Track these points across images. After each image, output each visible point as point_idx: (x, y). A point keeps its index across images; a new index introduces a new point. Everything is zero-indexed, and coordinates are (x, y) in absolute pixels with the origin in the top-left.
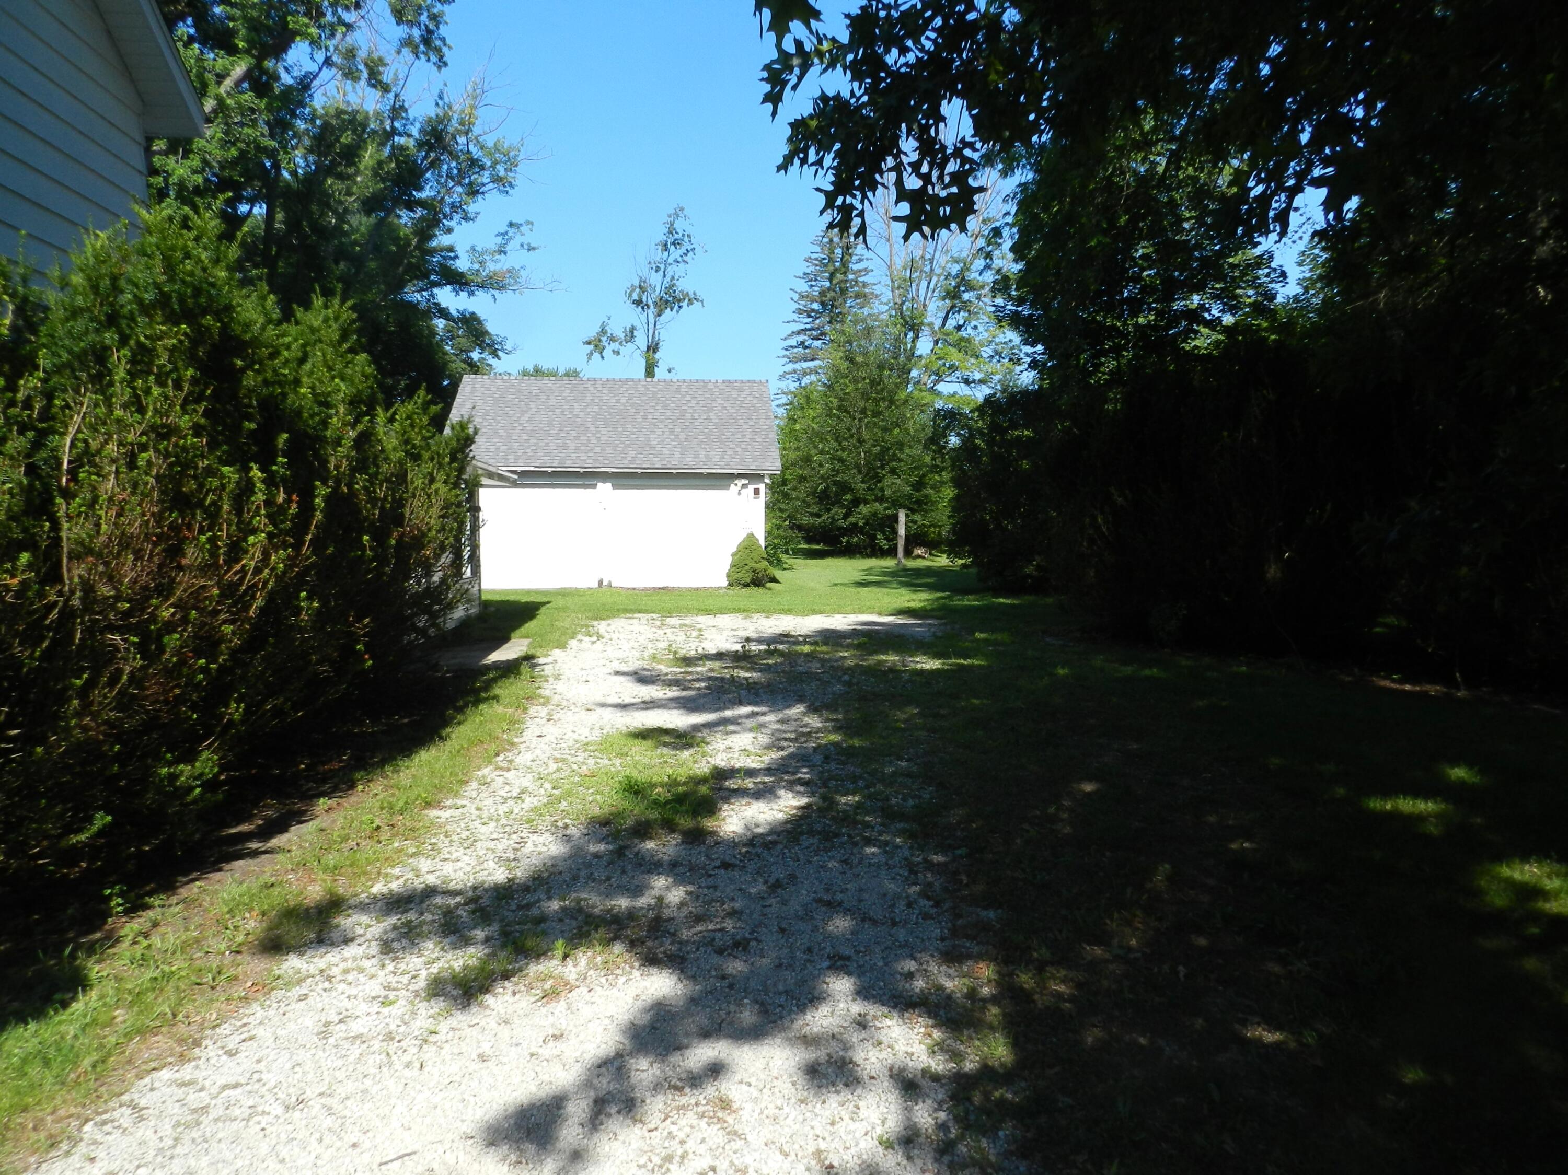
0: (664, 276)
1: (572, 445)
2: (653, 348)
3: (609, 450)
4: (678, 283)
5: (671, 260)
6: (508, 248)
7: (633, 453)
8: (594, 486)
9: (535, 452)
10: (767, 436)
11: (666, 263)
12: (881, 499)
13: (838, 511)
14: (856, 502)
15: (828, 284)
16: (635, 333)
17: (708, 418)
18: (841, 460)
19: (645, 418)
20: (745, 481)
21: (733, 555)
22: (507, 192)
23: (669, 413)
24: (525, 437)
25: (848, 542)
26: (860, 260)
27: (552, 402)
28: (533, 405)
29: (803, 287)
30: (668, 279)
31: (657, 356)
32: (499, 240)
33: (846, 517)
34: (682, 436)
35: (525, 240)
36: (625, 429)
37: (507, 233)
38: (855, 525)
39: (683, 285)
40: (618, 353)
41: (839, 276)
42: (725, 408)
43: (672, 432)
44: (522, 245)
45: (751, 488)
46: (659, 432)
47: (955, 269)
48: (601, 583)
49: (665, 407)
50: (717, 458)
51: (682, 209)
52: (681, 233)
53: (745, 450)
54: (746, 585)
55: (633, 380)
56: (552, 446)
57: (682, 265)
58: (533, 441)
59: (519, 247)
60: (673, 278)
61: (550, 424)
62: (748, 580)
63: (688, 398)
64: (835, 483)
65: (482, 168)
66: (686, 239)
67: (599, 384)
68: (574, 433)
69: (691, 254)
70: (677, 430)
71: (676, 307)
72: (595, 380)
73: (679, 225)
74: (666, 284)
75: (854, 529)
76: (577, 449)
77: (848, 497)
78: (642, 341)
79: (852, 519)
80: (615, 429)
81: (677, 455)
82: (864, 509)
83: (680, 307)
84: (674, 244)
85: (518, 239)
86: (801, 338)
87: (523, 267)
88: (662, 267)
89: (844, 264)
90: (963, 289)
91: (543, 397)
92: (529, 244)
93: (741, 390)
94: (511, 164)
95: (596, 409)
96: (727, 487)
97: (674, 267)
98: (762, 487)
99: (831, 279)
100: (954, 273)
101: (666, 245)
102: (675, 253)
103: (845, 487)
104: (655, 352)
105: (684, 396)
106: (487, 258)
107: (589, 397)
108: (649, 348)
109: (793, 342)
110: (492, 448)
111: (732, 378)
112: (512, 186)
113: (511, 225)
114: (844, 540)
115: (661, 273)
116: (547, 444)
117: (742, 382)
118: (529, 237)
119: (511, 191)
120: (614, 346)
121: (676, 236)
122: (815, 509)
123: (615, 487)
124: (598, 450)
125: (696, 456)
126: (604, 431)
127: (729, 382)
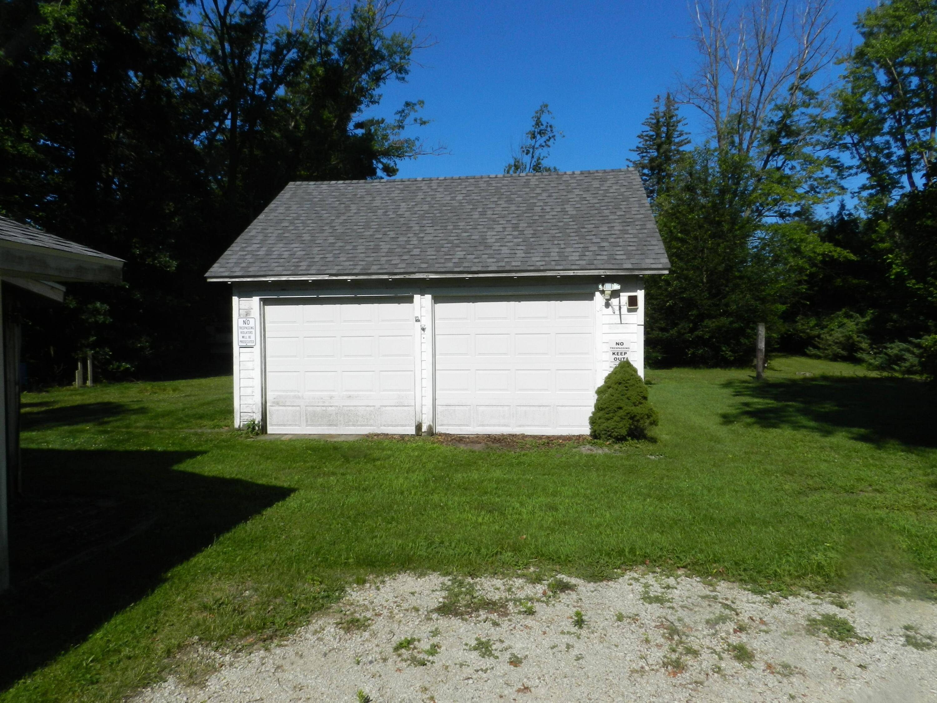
0: (533, 157)
1: (385, 247)
3: (430, 251)
4: (542, 162)
5: (537, 146)
6: (405, 123)
7: (460, 254)
8: (410, 300)
9: (336, 257)
10: (643, 226)
11: (533, 148)
12: (726, 314)
13: (684, 325)
14: (701, 317)
15: (656, 154)
17: (564, 211)
18: (686, 278)
19: (483, 214)
20: (616, 287)
21: (600, 392)
22: (403, 79)
23: (513, 208)
24: (331, 240)
25: (693, 354)
26: (681, 135)
27: (377, 203)
28: (354, 208)
29: (636, 157)
30: (535, 159)
32: (398, 117)
33: (692, 331)
34: (529, 232)
35: (418, 116)
36: (456, 227)
37: (403, 111)
38: (699, 338)
41: (665, 147)
42: (585, 199)
43: (515, 227)
44: (415, 120)
45: (624, 297)
46: (499, 228)
47: (777, 116)
48: (419, 427)
49: (510, 201)
50: (575, 257)
51: (546, 106)
52: (545, 124)
53: (615, 244)
54: (620, 439)
55: (474, 178)
56: (361, 249)
57: (545, 149)
58: (340, 244)
59: (413, 122)
60: (539, 159)
61: (367, 226)
62: (624, 432)
63: (538, 191)
64: (682, 299)
65: (383, 58)
66: (549, 129)
67: (434, 185)
68: (392, 234)
69: (552, 140)
70: (523, 225)
72: (431, 180)
73: (545, 118)
74: (534, 163)
75: (700, 342)
76: (390, 252)
77: (695, 312)
79: (699, 333)
80: (445, 228)
81: (520, 254)
82: (711, 324)
84: (540, 133)
85: (413, 115)
87: (417, 139)
88: (531, 150)
89: (669, 137)
90: (783, 134)
91: (368, 199)
92: (421, 119)
93: (603, 180)
94: (405, 52)
95: (426, 207)
96: (590, 297)
97: (540, 150)
98: (640, 295)
99: (658, 150)
100: (776, 119)
101: (534, 134)
102: (541, 140)
103: (690, 304)
105: (533, 190)
106: (389, 131)
107: (420, 195)
110: (286, 255)
111: (592, 169)
112: (407, 72)
113: (407, 104)
114: (690, 352)
115: (530, 155)
116: (355, 248)
117: (605, 172)
118: (420, 113)
119: (407, 77)
121: (542, 127)
122: (663, 324)
123: (437, 300)
124: (416, 251)
125: (547, 254)
126: (429, 230)
127: (589, 172)
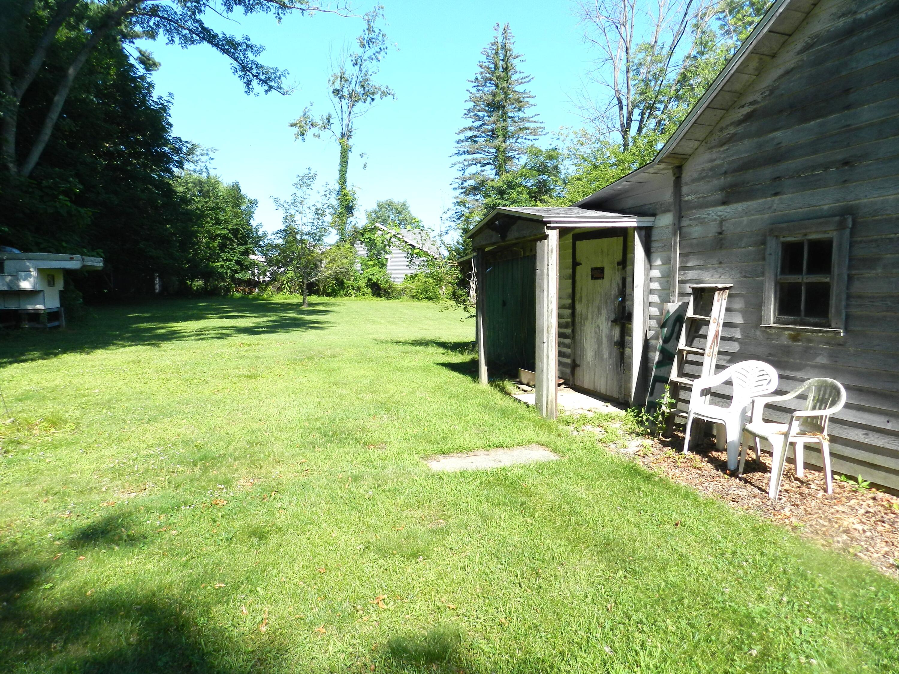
0: (360, 70)
2: (346, 135)
4: (371, 78)
5: (366, 57)
11: (362, 58)
16: (331, 121)
30: (363, 73)
31: (351, 142)
39: (375, 81)
40: (318, 136)
51: (381, 8)
52: (377, 31)
57: (375, 62)
60: (367, 72)
66: (380, 38)
69: (382, 53)
71: (369, 99)
73: (377, 25)
74: (361, 78)
78: (337, 128)
83: (373, 99)
86: (470, 134)
88: (359, 61)
97: (369, 63)
102: (370, 51)
104: (349, 137)
108: (343, 135)
109: (462, 137)
115: (358, 67)
120: (315, 130)
121: (373, 35)
